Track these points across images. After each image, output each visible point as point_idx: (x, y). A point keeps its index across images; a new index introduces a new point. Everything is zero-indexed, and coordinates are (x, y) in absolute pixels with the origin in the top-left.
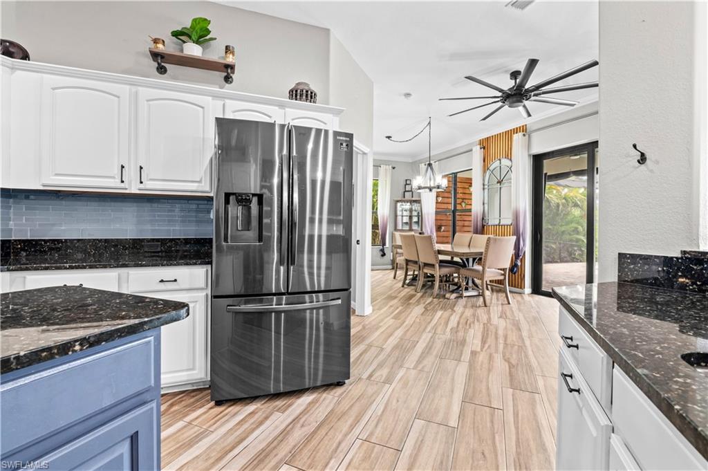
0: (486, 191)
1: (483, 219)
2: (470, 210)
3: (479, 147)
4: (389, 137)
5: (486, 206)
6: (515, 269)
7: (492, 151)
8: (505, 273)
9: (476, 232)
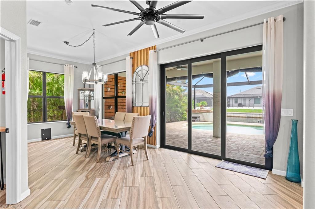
0: (134, 85)
1: (133, 102)
2: (125, 97)
3: (129, 57)
4: (67, 43)
5: (134, 94)
6: (151, 134)
7: (137, 61)
8: (145, 139)
9: (129, 112)
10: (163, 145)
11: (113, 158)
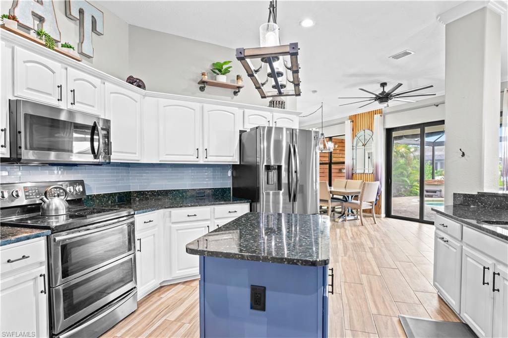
0: (355, 150)
1: (353, 169)
2: (344, 163)
3: (349, 121)
5: (354, 160)
7: (358, 124)
8: (373, 204)
9: (348, 178)
10: (388, 215)
11: (341, 220)
